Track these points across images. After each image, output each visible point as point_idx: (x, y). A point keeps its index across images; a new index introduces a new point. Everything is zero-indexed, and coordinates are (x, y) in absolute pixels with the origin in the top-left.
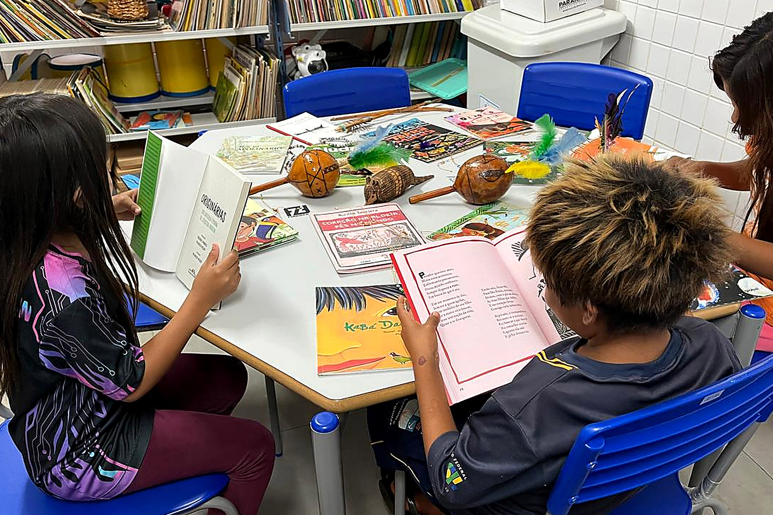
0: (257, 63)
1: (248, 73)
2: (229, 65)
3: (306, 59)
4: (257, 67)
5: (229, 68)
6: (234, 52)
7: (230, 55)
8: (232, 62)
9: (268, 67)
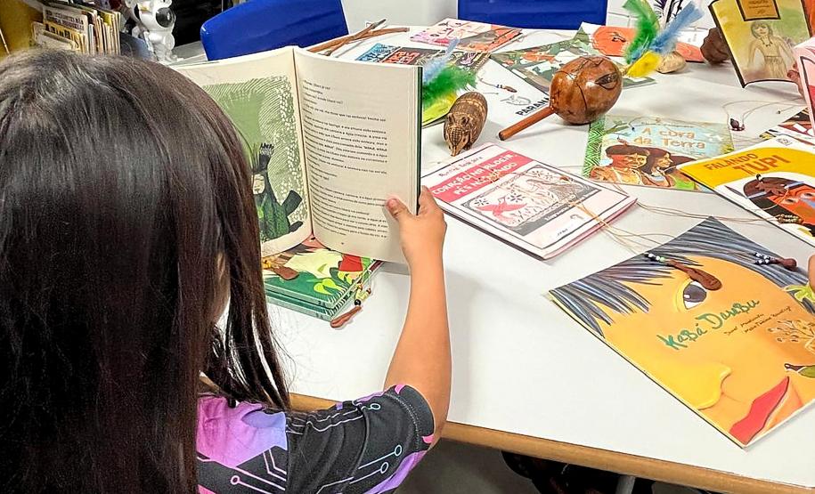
0: (90, 20)
1: (81, 35)
2: (43, 31)
3: (151, 7)
4: (92, 26)
5: (45, 34)
6: (44, 14)
7: (39, 18)
8: (47, 26)
9: (106, 24)
